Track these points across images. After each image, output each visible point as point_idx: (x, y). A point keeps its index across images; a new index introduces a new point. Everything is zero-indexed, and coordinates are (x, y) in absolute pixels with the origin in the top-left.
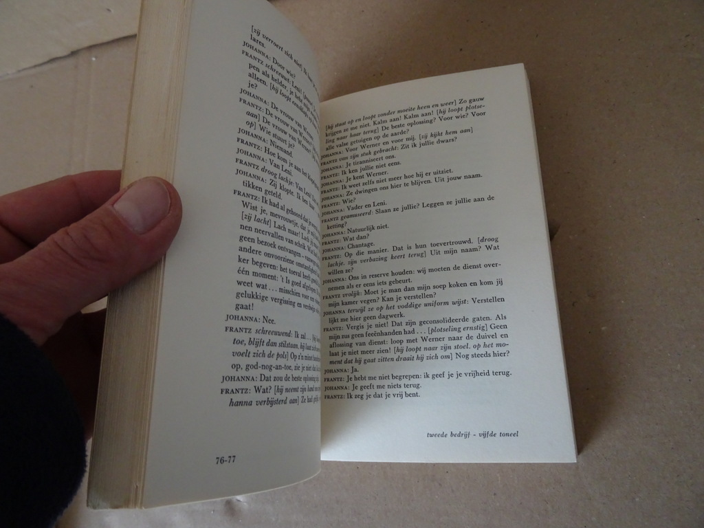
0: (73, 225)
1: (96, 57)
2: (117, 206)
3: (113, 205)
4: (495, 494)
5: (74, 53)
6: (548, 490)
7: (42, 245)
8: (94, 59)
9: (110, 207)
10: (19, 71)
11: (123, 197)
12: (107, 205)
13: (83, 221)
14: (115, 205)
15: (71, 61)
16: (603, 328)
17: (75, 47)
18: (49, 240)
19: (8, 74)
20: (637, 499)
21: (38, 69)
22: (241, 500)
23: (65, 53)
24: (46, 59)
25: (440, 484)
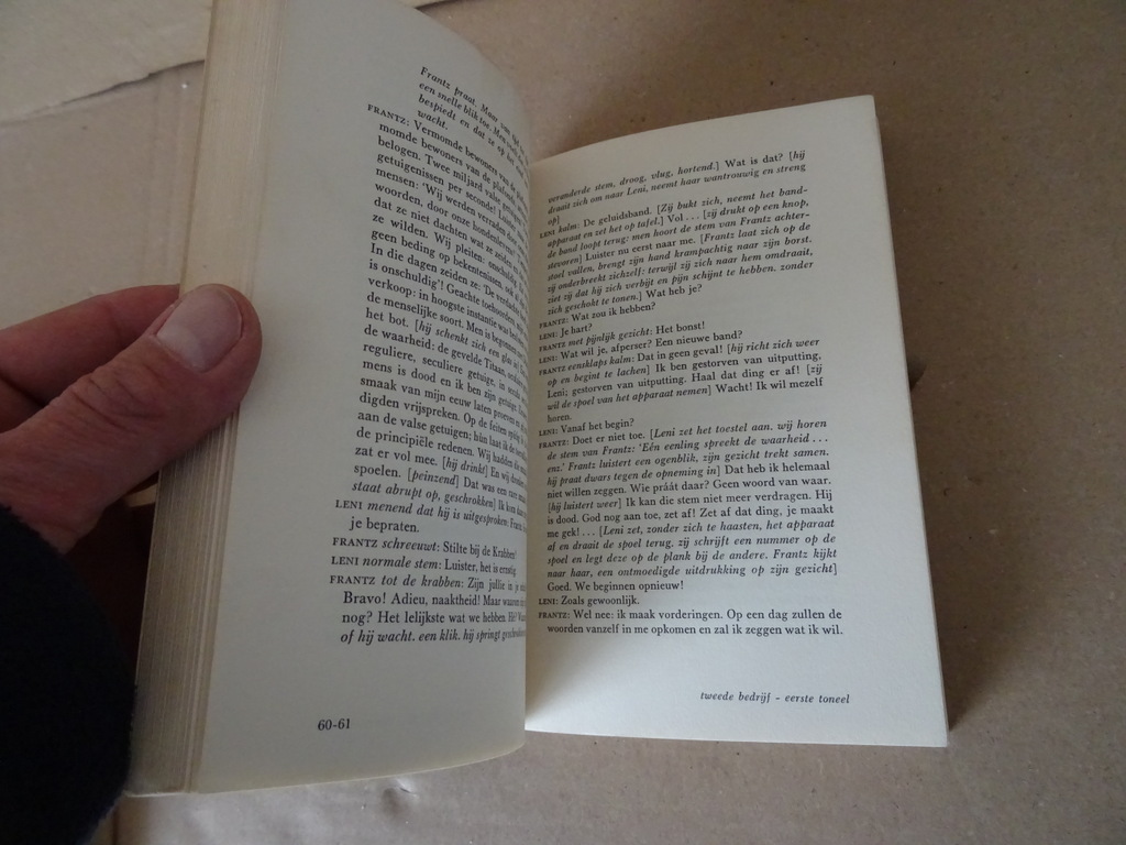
0: (99, 370)
1: (188, 84)
2: (163, 335)
3: (156, 333)
4: (813, 791)
5: (153, 76)
6: (899, 787)
7: (56, 402)
8: (185, 86)
9: (151, 337)
10: (65, 103)
11: (168, 321)
12: (147, 335)
13: (114, 363)
14: (159, 334)
15: (148, 89)
16: (992, 532)
17: (155, 66)
18: (65, 393)
19: (48, 108)
20: (1041, 804)
21: (97, 100)
22: (409, 790)
23: (140, 76)
24: (110, 85)
25: (726, 773)
